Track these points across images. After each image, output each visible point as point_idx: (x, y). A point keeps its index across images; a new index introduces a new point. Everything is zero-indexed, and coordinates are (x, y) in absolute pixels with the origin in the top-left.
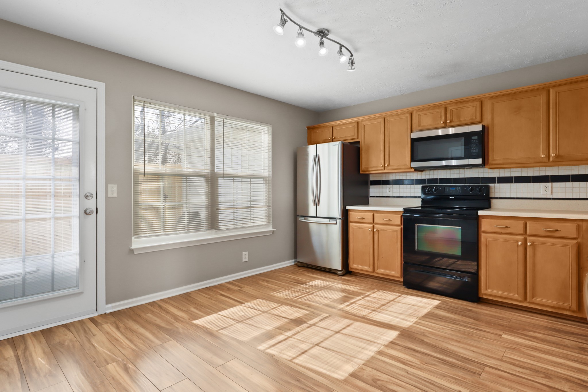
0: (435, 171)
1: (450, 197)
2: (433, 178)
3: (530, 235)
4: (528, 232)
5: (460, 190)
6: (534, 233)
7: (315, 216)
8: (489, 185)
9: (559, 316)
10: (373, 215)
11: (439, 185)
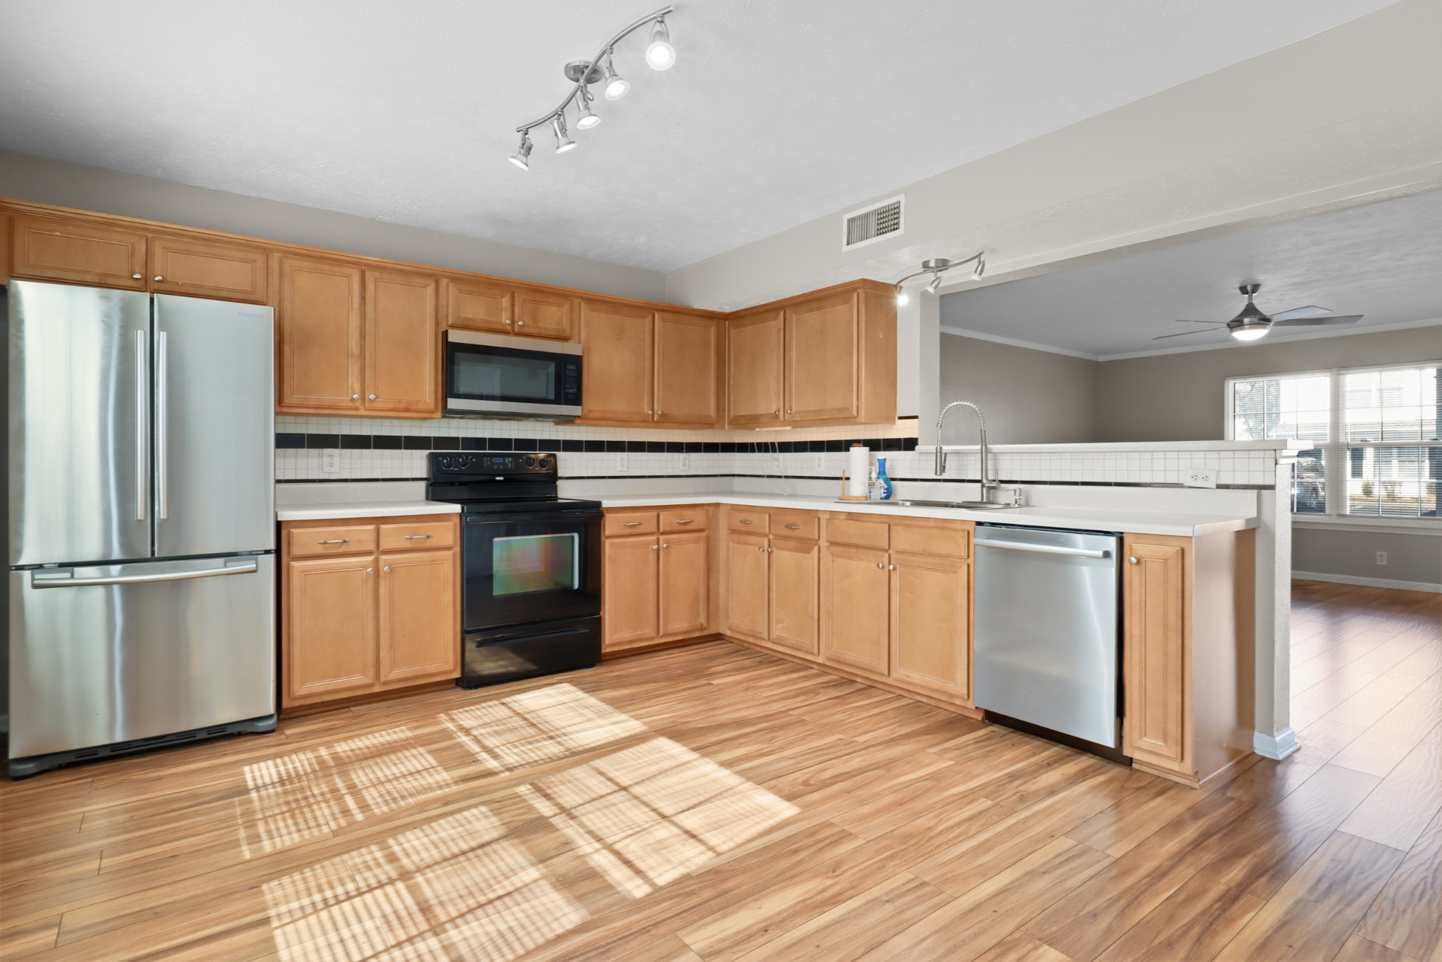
0: (451, 420)
1: (497, 478)
2: (446, 435)
3: (664, 533)
4: (661, 530)
5: (511, 462)
6: (668, 529)
7: (149, 556)
8: (555, 454)
9: (682, 644)
10: (378, 531)
11: (460, 451)
